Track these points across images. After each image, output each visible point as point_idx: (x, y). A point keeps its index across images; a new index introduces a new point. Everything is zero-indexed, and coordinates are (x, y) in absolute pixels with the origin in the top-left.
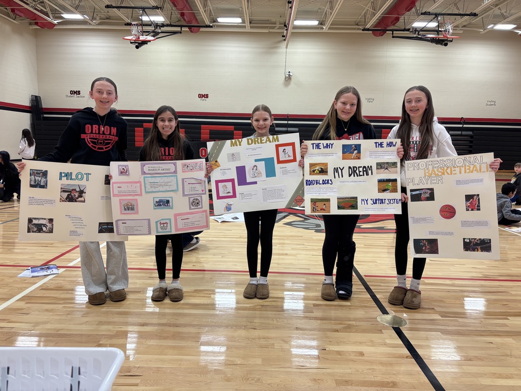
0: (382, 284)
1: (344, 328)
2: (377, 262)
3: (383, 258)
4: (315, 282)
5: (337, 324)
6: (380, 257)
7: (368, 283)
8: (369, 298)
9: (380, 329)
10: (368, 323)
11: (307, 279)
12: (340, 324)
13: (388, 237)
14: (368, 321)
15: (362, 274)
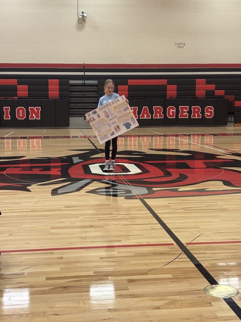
0: (207, 252)
1: (166, 304)
2: (199, 228)
3: (206, 222)
4: (129, 254)
5: (157, 300)
6: (203, 222)
7: (191, 252)
8: (193, 268)
9: (209, 301)
10: (194, 296)
11: (118, 252)
12: (161, 300)
13: (210, 200)
14: (194, 294)
15: (184, 242)
